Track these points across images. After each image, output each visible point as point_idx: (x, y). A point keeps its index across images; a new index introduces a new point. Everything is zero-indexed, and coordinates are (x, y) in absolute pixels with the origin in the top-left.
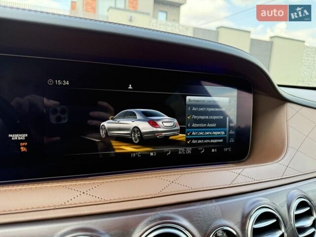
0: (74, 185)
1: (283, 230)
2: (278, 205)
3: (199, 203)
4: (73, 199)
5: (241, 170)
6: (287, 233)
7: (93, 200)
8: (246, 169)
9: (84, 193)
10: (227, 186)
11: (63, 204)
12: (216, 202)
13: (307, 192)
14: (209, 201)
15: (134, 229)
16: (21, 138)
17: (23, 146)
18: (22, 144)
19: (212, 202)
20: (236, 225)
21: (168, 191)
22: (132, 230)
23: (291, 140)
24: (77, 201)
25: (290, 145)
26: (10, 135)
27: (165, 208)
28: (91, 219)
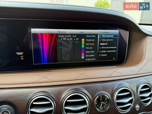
0: (41, 74)
1: (133, 97)
2: (132, 86)
3: (92, 83)
4: (40, 80)
5: (116, 70)
6: (135, 99)
7: (48, 80)
8: (119, 69)
9: (44, 77)
10: (107, 77)
11: (36, 81)
12: (101, 83)
13: (150, 81)
14: (98, 83)
15: (63, 93)
16: (21, 54)
17: (22, 57)
18: (21, 57)
19: (99, 83)
20: (109, 94)
21: (79, 78)
22: (62, 93)
23: (146, 55)
24: (41, 80)
25: (145, 58)
26: (16, 53)
27: (77, 85)
28: (46, 88)
